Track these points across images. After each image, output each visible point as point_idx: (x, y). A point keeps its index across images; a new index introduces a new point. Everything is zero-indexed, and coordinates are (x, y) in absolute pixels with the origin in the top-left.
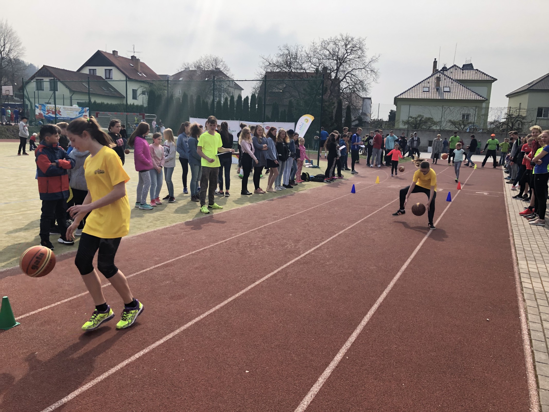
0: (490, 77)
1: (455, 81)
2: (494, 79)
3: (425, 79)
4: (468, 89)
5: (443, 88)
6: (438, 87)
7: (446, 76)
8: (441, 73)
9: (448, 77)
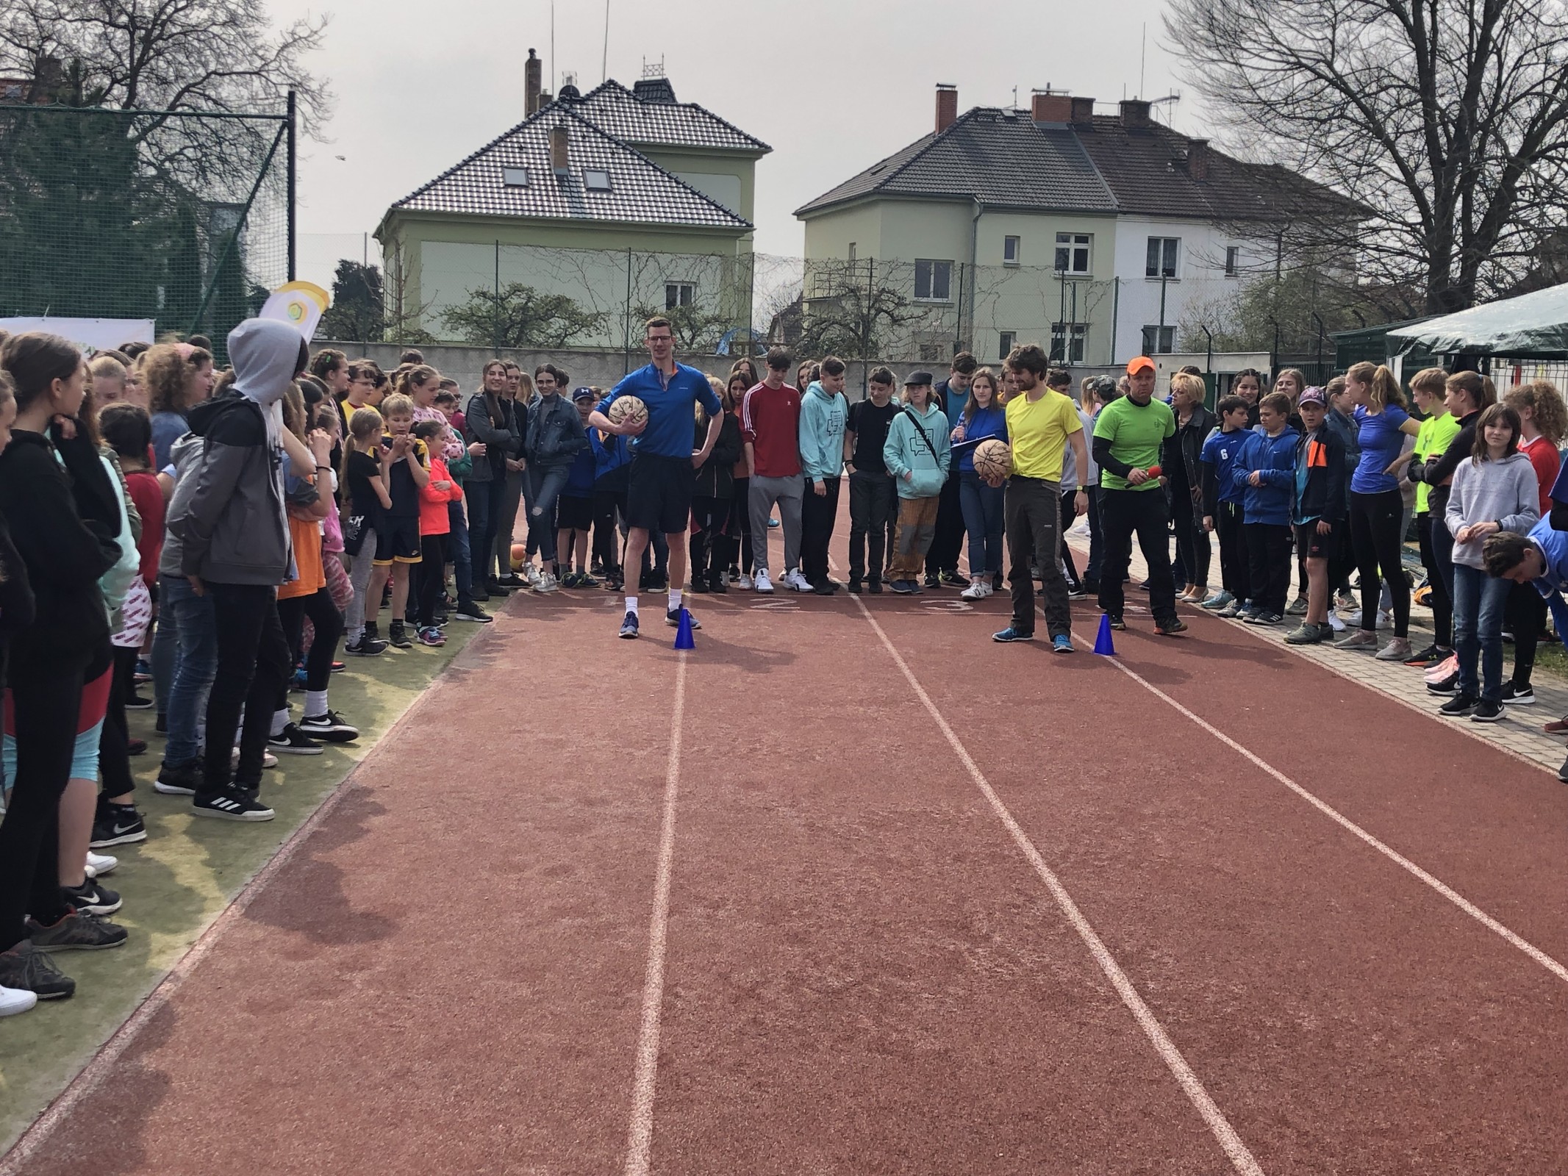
0: (747, 138)
1: (624, 148)
2: (761, 145)
3: (508, 135)
4: (677, 182)
5: (583, 176)
6: (563, 171)
7: (588, 125)
8: (566, 111)
9: (596, 130)
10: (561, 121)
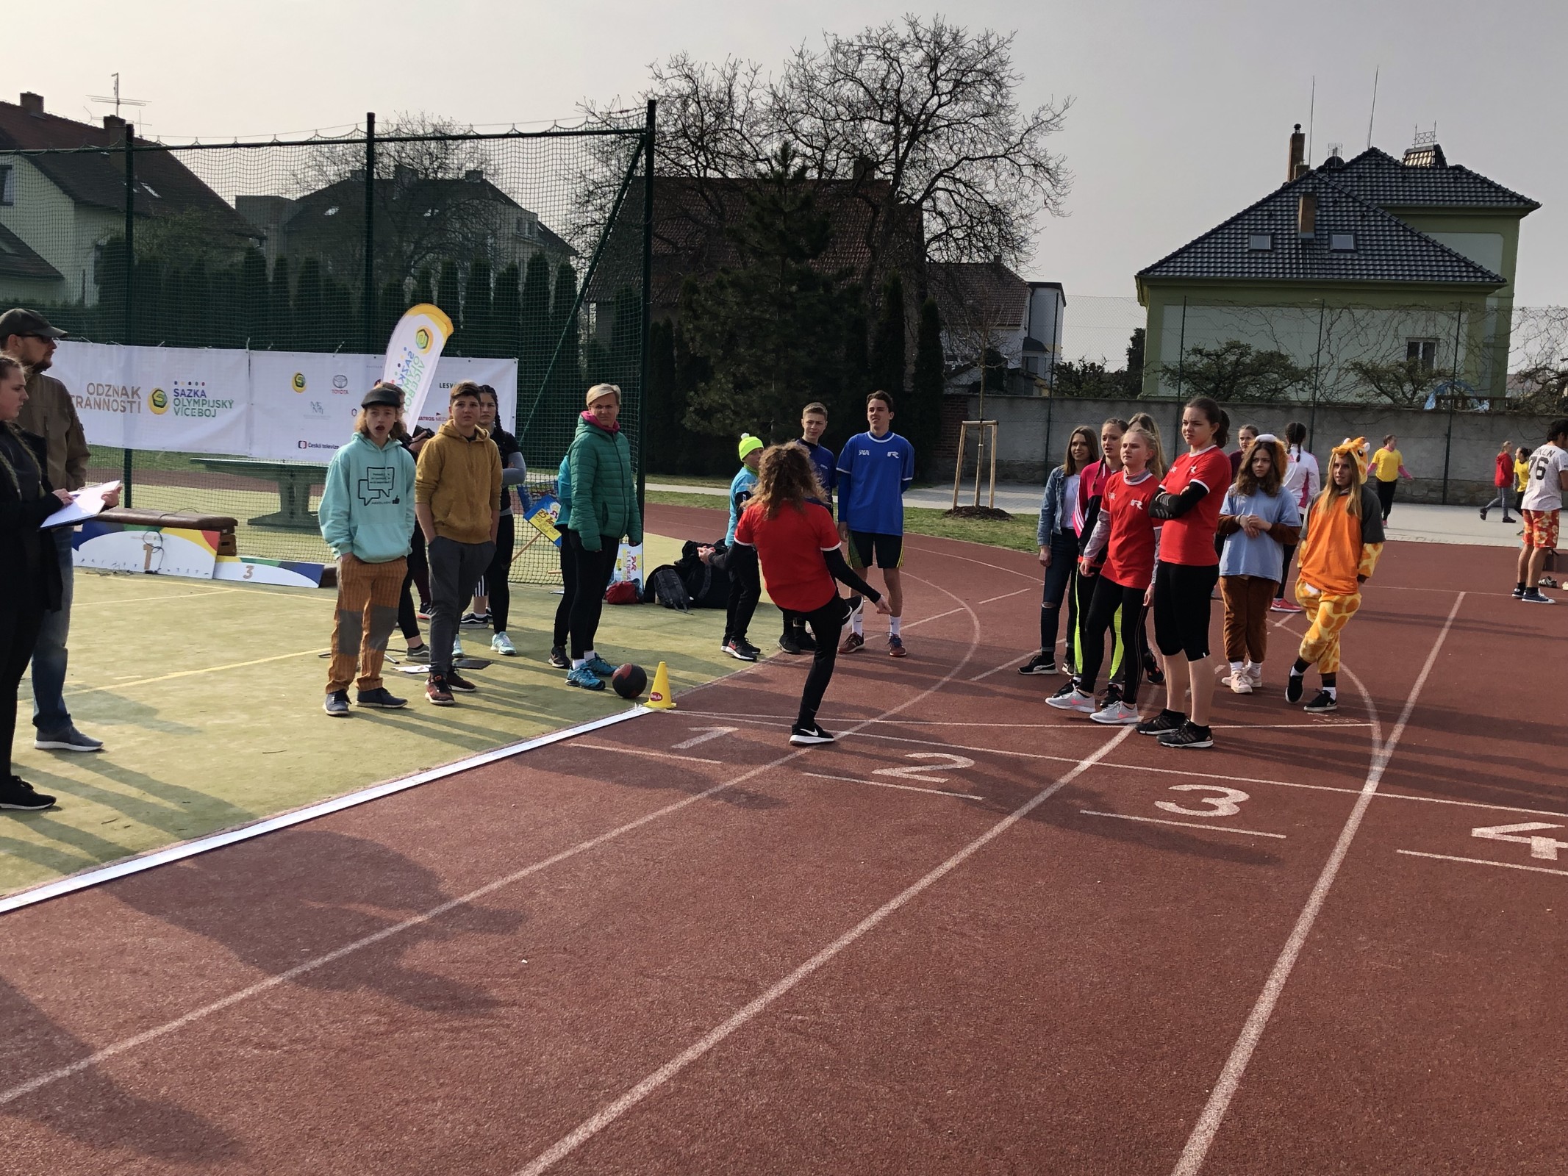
0: (1512, 195)
1: (1374, 211)
2: (1528, 202)
3: (1259, 204)
4: (1427, 241)
5: (1329, 239)
6: (1308, 235)
7: (1340, 192)
9: (1348, 196)
10: (1314, 188)
